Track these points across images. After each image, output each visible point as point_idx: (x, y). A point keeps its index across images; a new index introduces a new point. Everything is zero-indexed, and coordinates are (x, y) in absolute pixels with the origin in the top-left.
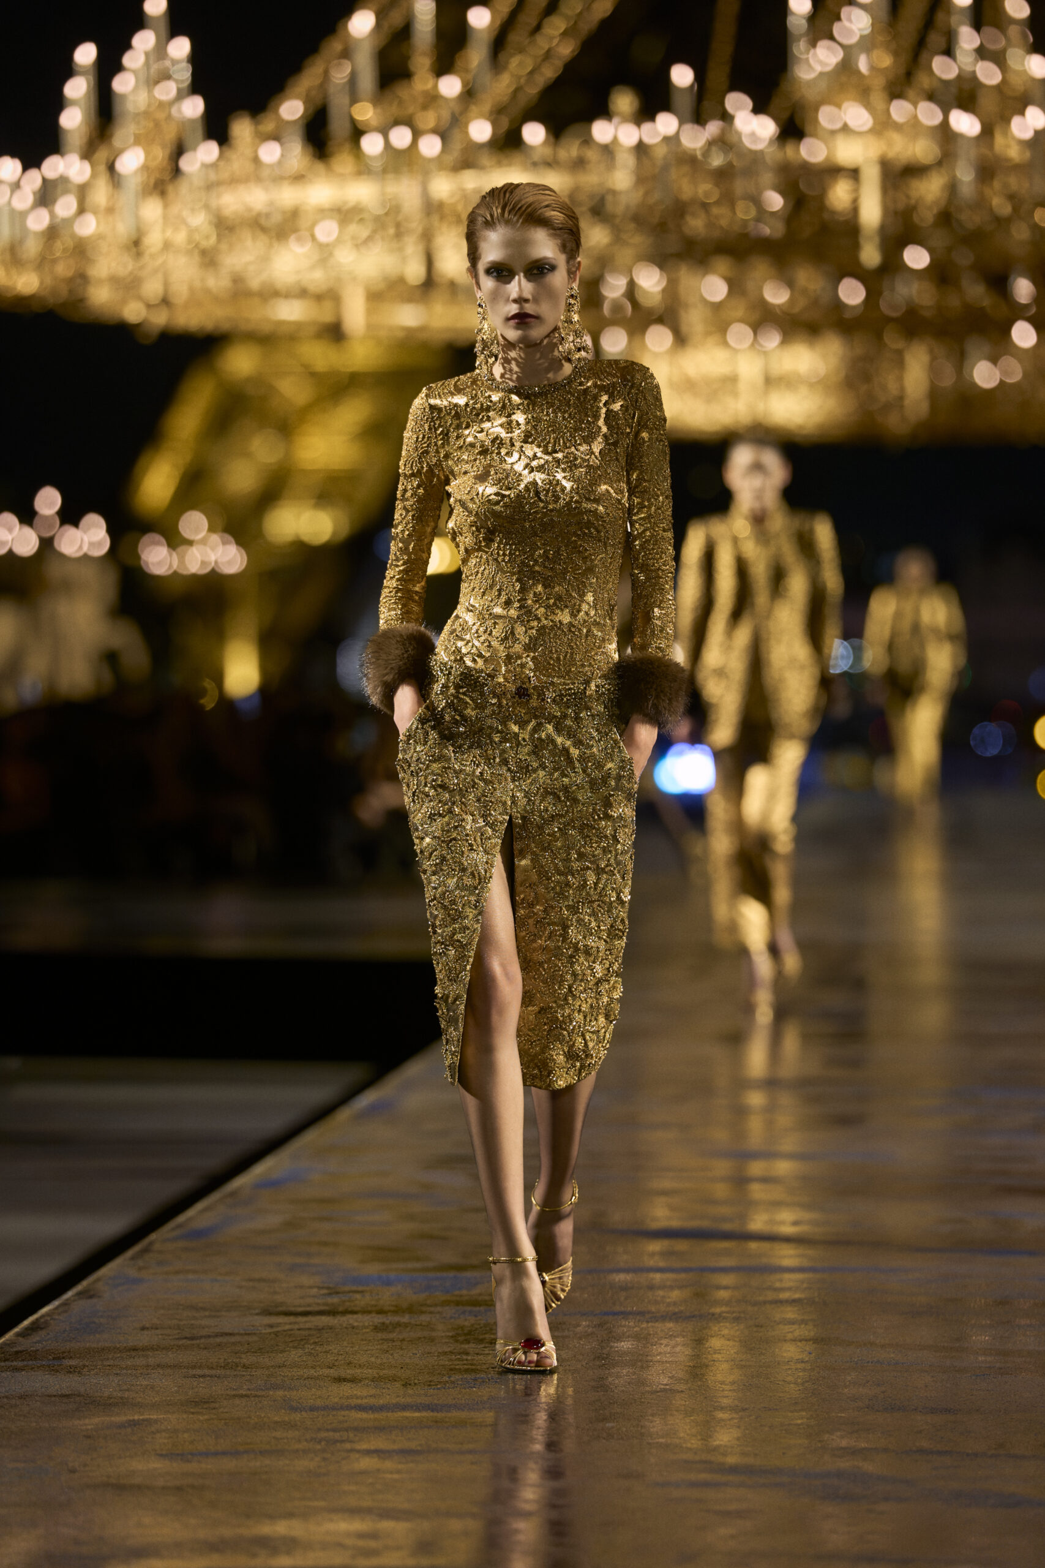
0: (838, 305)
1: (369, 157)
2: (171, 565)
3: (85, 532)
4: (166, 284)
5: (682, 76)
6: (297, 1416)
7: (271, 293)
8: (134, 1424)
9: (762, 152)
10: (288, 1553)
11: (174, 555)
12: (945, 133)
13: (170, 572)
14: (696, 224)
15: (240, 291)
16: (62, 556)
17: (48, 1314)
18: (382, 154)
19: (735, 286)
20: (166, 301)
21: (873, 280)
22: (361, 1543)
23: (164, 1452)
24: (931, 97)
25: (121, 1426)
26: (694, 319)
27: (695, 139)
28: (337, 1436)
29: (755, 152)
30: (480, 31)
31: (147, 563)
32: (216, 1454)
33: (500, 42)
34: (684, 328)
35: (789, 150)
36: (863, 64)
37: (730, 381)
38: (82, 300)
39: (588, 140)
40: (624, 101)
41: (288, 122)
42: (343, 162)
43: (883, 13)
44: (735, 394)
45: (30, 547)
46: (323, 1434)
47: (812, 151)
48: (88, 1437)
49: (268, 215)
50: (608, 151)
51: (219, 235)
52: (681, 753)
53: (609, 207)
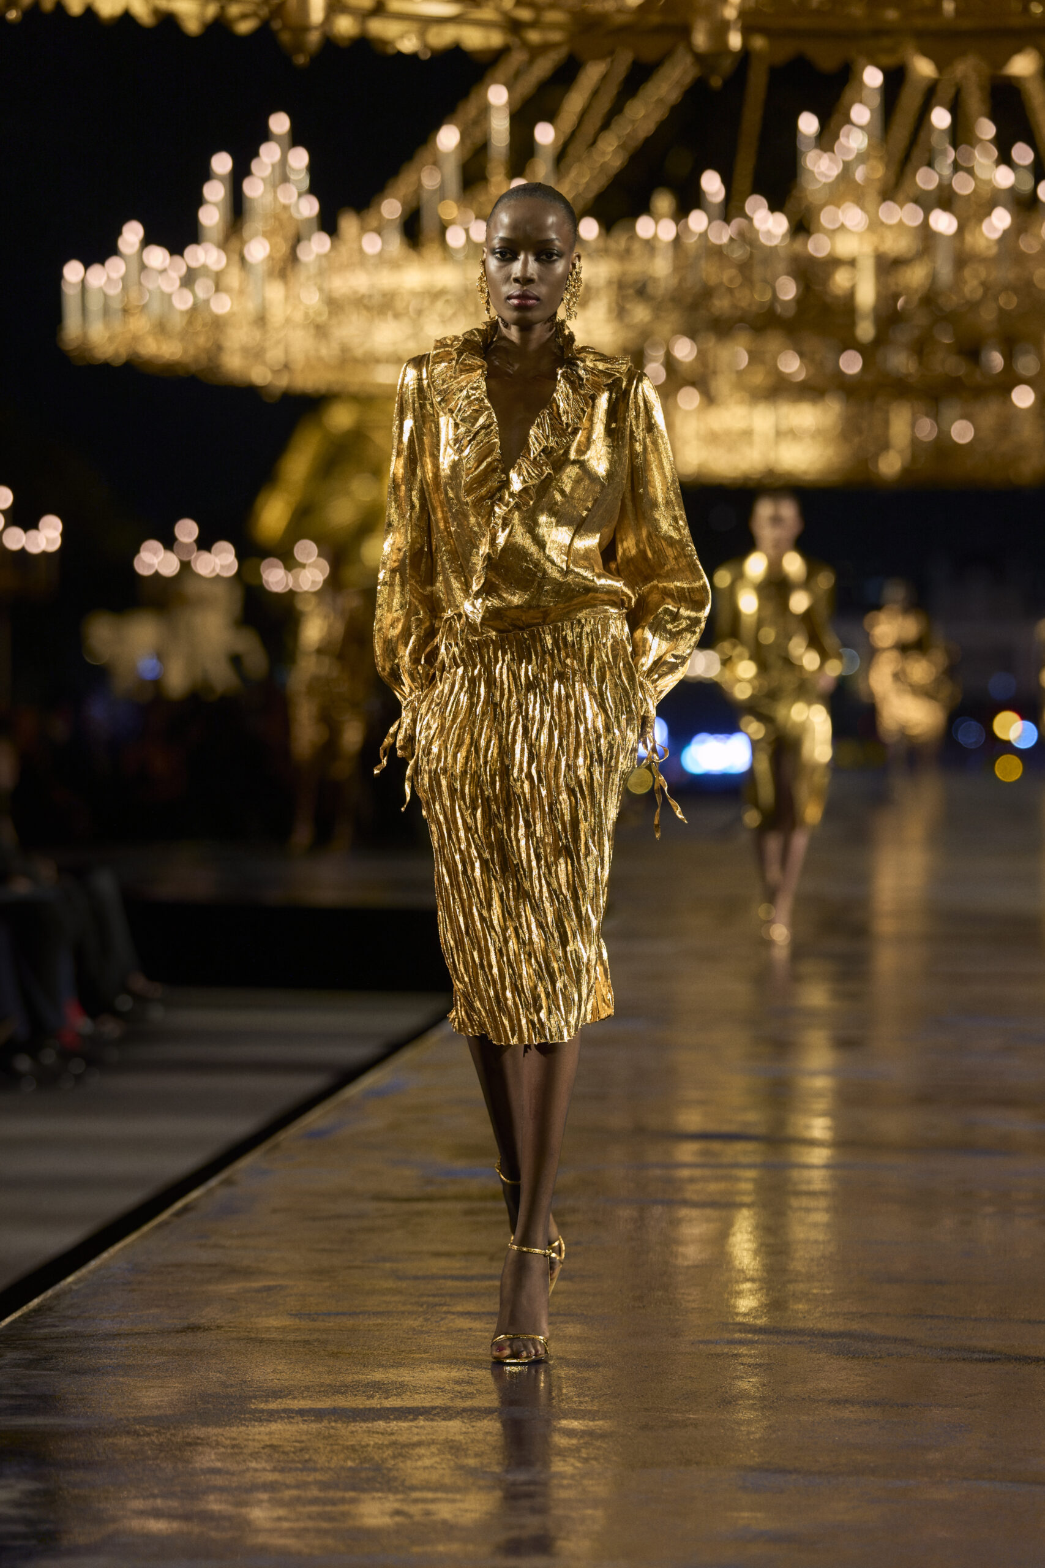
0: (840, 374)
1: (452, 249)
2: (287, 584)
3: (216, 555)
4: (287, 352)
5: (712, 184)
6: (404, 1285)
7: (373, 360)
8: (269, 1289)
9: (776, 246)
10: (398, 1395)
11: (290, 575)
12: (926, 233)
13: (287, 590)
14: (721, 304)
15: (347, 359)
16: (199, 576)
17: (197, 1199)
18: (464, 247)
19: (755, 357)
20: (286, 367)
21: (868, 352)
22: (458, 1388)
23: (293, 1312)
24: (916, 201)
25: (259, 1291)
26: (722, 385)
27: (722, 234)
28: (437, 1300)
29: (771, 248)
30: (544, 147)
31: (267, 582)
32: (337, 1314)
33: (562, 156)
34: (713, 392)
35: (797, 246)
36: (860, 174)
37: (747, 434)
38: (218, 367)
39: (633, 236)
40: (663, 202)
41: (388, 220)
42: (432, 251)
43: (878, 132)
44: (751, 443)
45: (173, 570)
46: (425, 1299)
47: (818, 246)
48: (231, 1299)
49: (370, 296)
50: (650, 245)
51: (330, 313)
52: (703, 742)
53: (650, 289)
